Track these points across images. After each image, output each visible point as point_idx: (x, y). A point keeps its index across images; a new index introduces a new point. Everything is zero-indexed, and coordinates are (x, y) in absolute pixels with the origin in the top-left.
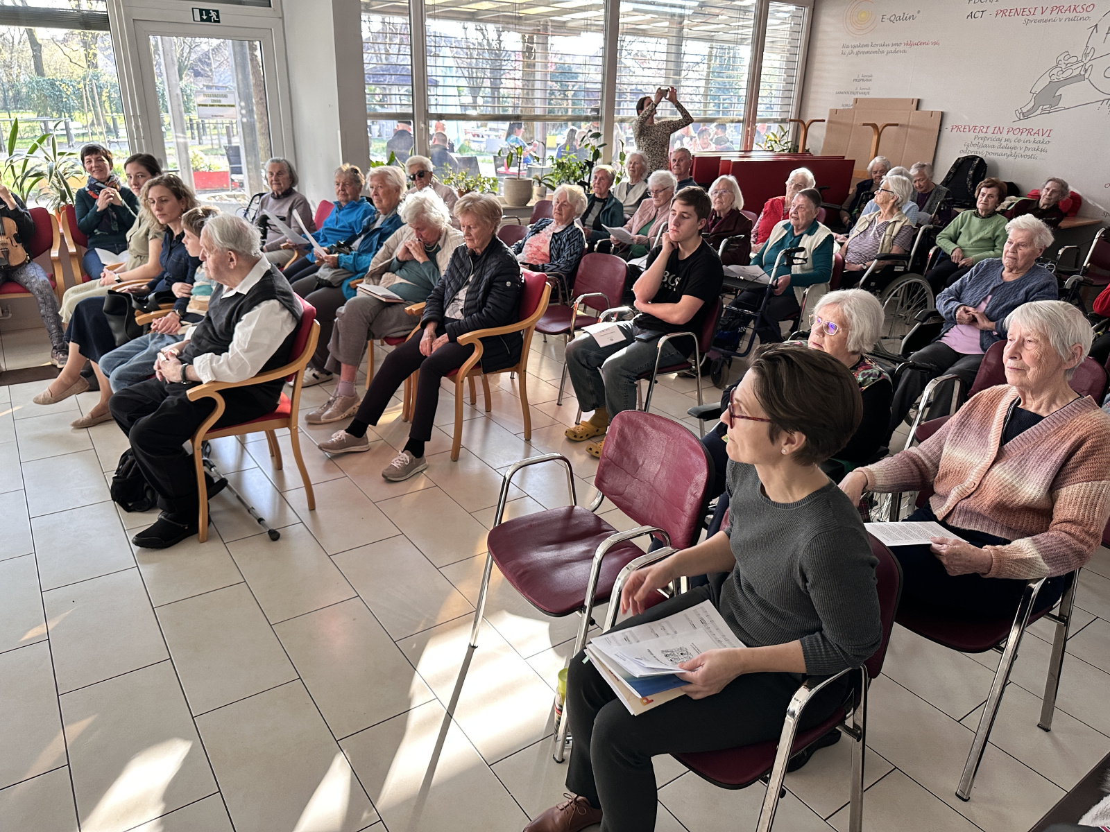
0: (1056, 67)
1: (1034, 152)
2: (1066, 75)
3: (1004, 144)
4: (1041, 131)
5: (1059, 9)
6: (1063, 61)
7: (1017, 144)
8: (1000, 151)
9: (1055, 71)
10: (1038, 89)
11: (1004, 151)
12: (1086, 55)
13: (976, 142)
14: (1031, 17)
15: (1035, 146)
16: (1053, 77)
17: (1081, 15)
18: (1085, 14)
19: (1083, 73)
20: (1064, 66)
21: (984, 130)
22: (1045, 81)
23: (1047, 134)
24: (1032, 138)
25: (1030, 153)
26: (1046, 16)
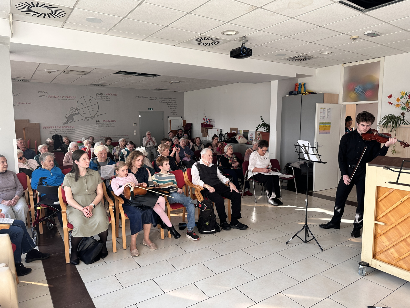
0: (70, 111)
1: (71, 132)
2: (74, 113)
3: (62, 131)
4: (71, 127)
5: (67, 97)
6: (72, 110)
7: (66, 131)
8: (61, 133)
9: (71, 112)
10: (67, 116)
11: (63, 133)
12: (77, 108)
13: (53, 131)
14: (59, 98)
15: (71, 130)
16: (70, 113)
17: (73, 99)
18: (74, 99)
19: (78, 112)
20: (73, 111)
21: (55, 127)
22: (68, 115)
23: (73, 127)
24: (69, 129)
25: (70, 132)
26: (64, 98)
